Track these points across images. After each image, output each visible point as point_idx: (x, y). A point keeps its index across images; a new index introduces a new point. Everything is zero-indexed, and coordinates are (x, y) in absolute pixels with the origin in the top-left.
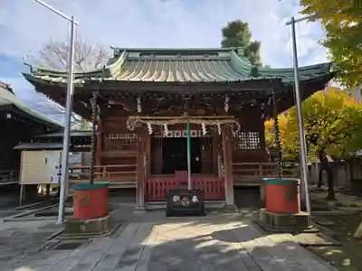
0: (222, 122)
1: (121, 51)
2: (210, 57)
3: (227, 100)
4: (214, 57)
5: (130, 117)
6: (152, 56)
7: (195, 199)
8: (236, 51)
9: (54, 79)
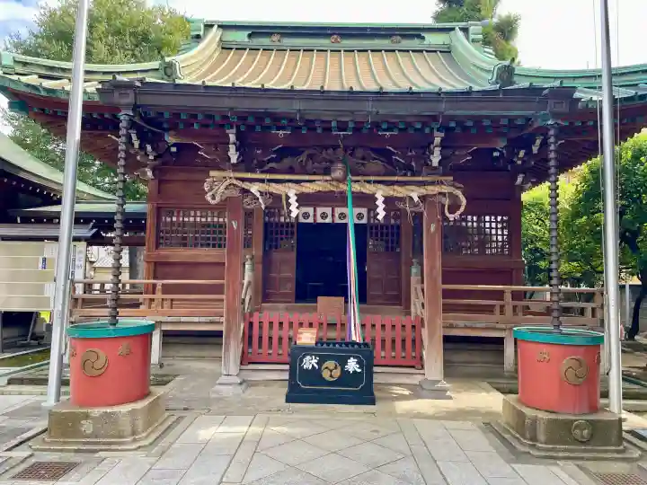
0: (423, 191)
1: (209, 26)
2: (406, 44)
3: (437, 140)
4: (415, 43)
5: (212, 173)
6: (275, 38)
7: (352, 365)
8: (465, 30)
9: (47, 84)
